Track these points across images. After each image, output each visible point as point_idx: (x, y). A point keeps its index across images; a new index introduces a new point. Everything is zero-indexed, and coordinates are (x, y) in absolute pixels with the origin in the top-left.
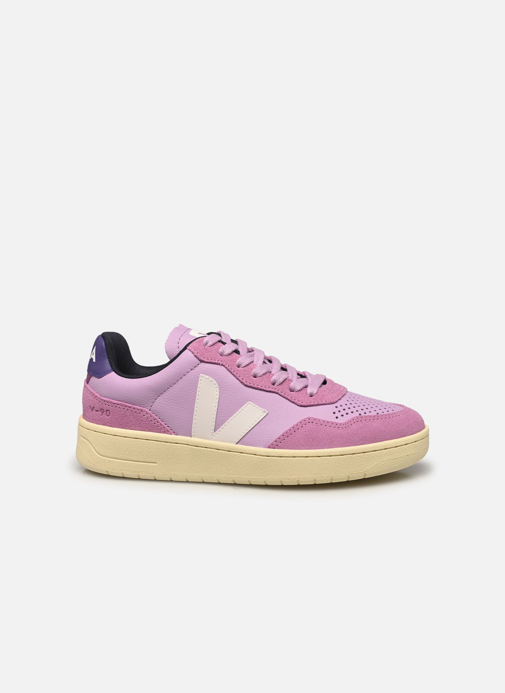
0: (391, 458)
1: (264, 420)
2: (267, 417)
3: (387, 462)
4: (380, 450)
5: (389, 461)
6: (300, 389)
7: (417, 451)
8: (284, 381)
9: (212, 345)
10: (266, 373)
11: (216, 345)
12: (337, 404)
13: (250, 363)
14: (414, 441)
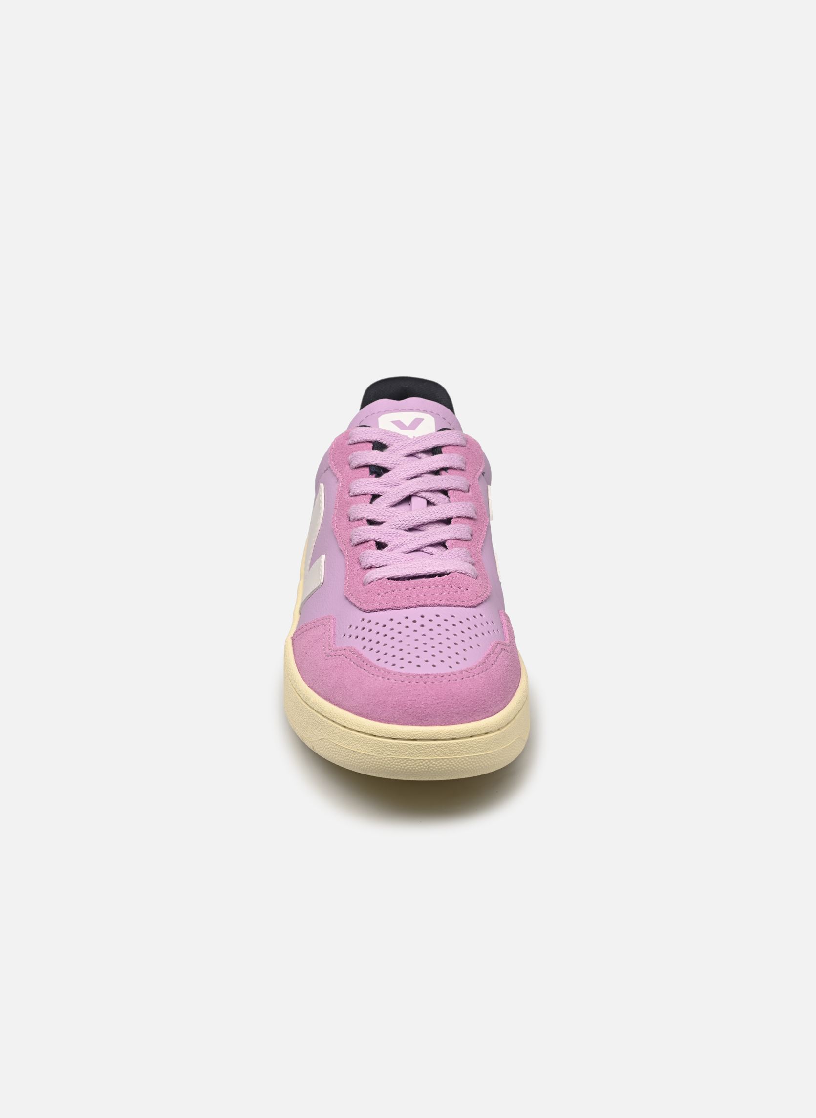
0: (334, 742)
1: (317, 591)
4: (328, 719)
5: (333, 745)
6: (366, 566)
7: (373, 754)
8: (362, 543)
9: (354, 444)
10: (361, 519)
11: (359, 445)
12: (368, 616)
13: (362, 494)
14: (369, 733)
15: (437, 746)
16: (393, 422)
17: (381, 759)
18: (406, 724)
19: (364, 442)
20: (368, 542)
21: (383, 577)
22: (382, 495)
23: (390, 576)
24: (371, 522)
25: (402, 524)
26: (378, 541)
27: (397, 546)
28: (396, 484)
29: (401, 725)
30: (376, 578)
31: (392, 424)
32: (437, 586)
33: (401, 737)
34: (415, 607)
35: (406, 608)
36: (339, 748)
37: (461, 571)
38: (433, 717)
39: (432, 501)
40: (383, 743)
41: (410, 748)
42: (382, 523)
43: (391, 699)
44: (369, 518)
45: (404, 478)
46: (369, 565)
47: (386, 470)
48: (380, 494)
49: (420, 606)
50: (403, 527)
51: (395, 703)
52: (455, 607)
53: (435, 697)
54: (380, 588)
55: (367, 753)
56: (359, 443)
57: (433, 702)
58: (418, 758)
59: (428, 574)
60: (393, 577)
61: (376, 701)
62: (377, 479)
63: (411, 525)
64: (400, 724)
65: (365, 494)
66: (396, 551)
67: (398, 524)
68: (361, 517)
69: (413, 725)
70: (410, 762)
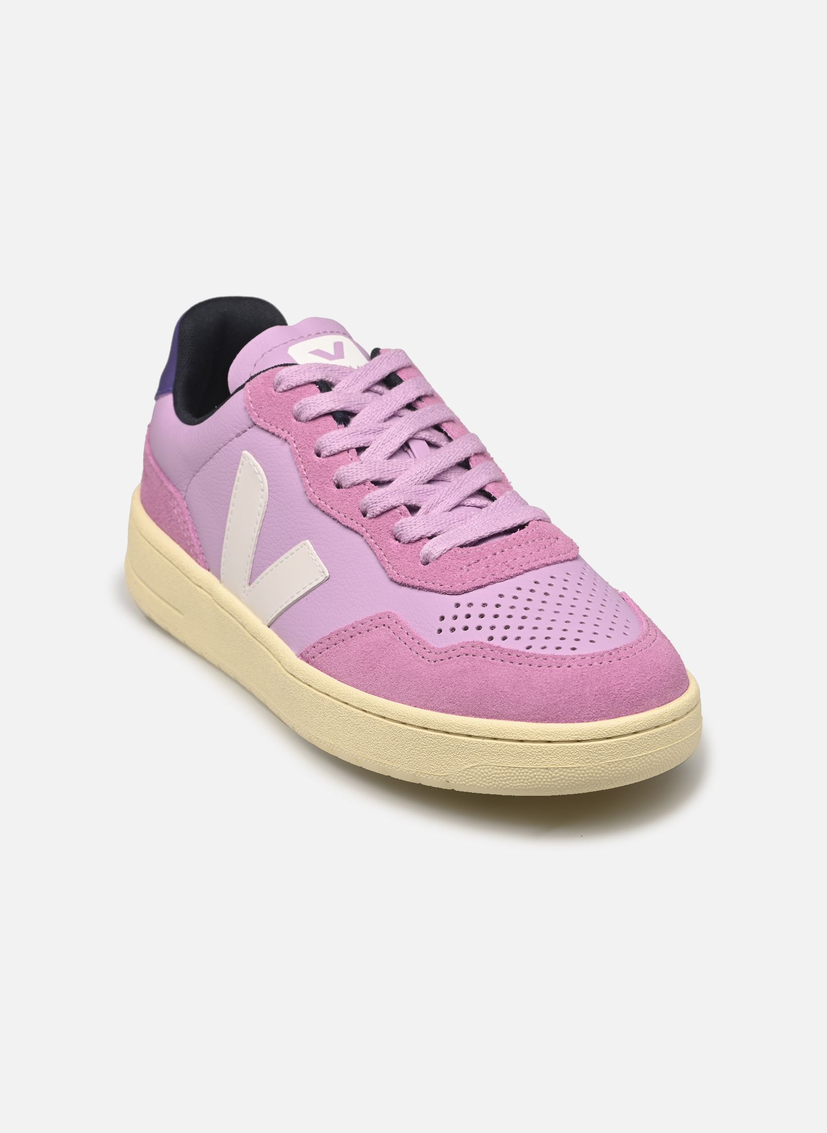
0: (504, 765)
1: (318, 589)
2: (325, 585)
3: (496, 771)
4: (484, 738)
5: (501, 770)
6: (413, 538)
7: (580, 765)
8: (388, 511)
9: (291, 389)
10: (364, 483)
11: (299, 389)
12: (463, 599)
13: (343, 451)
14: (571, 739)
15: (660, 734)
16: (311, 353)
17: (591, 768)
18: (619, 716)
19: (305, 384)
20: (395, 508)
21: (453, 547)
22: (368, 447)
23: (462, 543)
24: (378, 483)
25: (421, 477)
26: (408, 504)
27: (432, 507)
28: (379, 429)
29: (613, 718)
30: (445, 549)
31: (312, 355)
32: (527, 542)
33: (619, 734)
34: (522, 574)
35: (512, 577)
36: (514, 771)
37: (538, 518)
38: (649, 699)
39: (433, 441)
40: (595, 747)
41: (630, 745)
42: (390, 482)
43: (588, 690)
44: (374, 479)
45: (382, 420)
46: (418, 536)
47: (353, 414)
48: (366, 445)
49: (526, 571)
50: (422, 481)
51: (597, 693)
52: (561, 562)
53: (642, 674)
54: (459, 561)
55: (570, 766)
56: (298, 386)
57: (642, 680)
58: (641, 755)
59: (504, 530)
60: (465, 543)
61: (567, 698)
62: (346, 429)
63: (430, 476)
64: (610, 718)
65: (348, 450)
66: (434, 512)
67: (416, 479)
68: (364, 479)
69: (627, 715)
70: (630, 762)
